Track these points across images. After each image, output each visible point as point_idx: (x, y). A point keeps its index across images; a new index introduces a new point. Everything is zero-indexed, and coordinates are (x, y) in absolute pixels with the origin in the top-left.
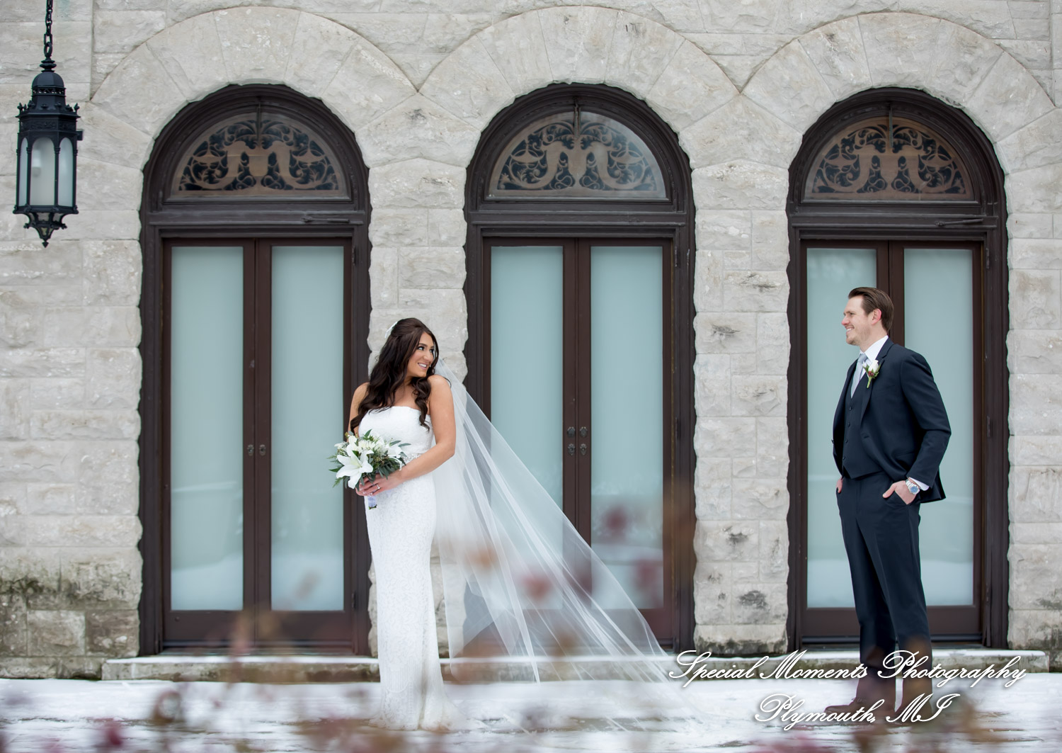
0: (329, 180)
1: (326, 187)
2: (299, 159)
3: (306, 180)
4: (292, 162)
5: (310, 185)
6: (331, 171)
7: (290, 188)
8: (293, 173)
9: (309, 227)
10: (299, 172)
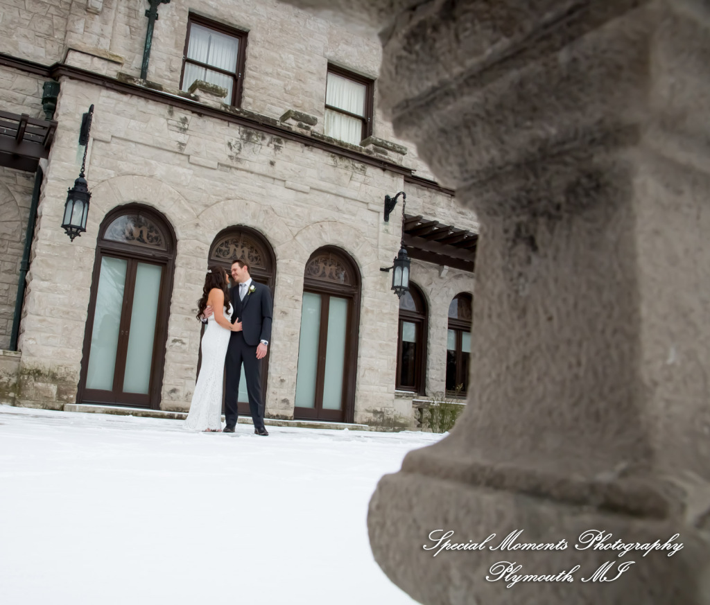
0: (160, 243)
1: (158, 245)
2: (150, 234)
3: (151, 242)
4: (148, 234)
5: (153, 243)
6: (160, 240)
7: (146, 243)
8: (148, 238)
9: (154, 257)
10: (150, 238)
